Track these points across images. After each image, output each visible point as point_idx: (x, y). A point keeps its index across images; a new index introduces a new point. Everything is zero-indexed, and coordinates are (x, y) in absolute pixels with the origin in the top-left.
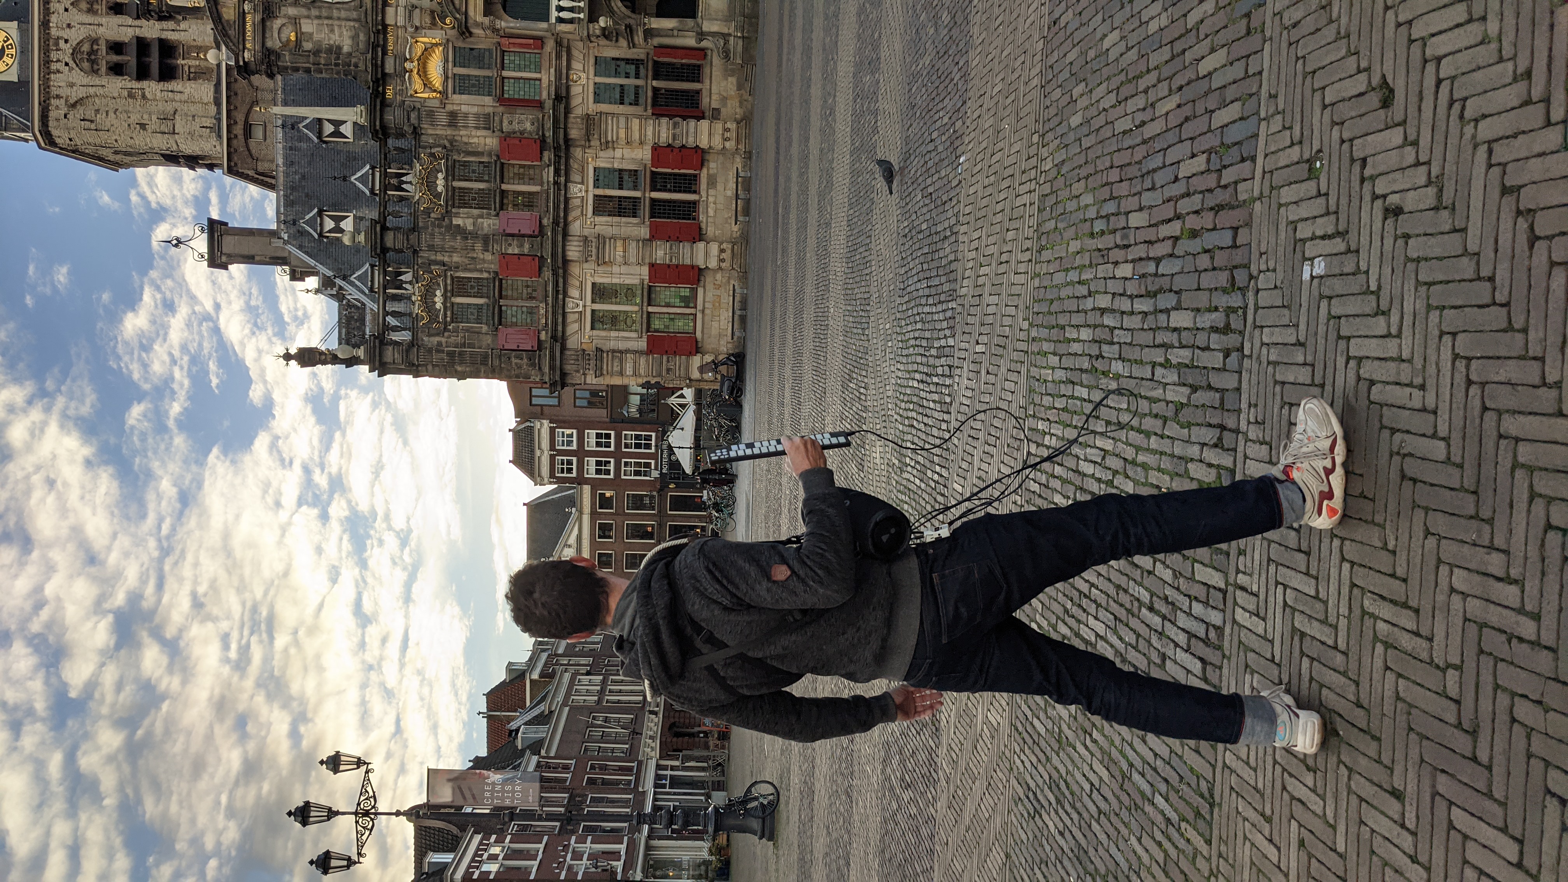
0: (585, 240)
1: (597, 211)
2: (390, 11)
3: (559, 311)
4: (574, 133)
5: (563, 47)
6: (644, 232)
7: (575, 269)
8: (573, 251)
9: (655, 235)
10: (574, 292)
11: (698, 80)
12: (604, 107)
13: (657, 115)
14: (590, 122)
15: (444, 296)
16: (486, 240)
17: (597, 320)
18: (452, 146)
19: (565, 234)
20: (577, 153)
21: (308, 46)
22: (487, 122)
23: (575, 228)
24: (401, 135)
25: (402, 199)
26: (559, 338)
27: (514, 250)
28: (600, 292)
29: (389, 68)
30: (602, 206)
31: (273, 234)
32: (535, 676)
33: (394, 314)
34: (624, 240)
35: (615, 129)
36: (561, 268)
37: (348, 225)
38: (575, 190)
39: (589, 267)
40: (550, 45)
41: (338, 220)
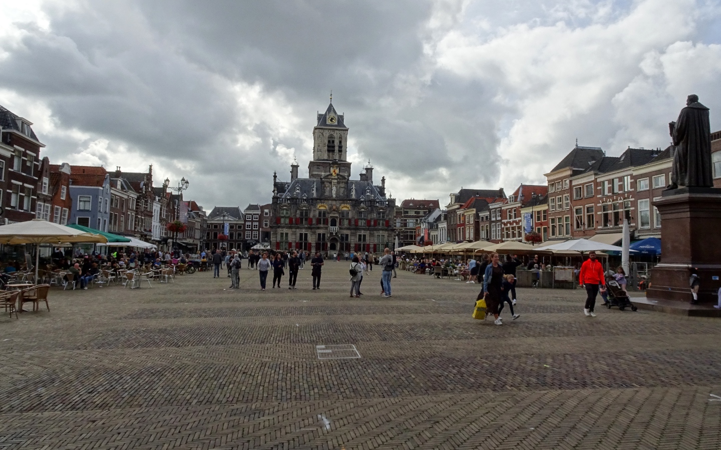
0: (295, 232)
1: (300, 234)
2: (331, 201)
3: (283, 227)
4: (313, 230)
5: (327, 228)
6: (297, 241)
7: (291, 230)
8: (294, 230)
9: (297, 243)
10: (287, 230)
11: (322, 250)
12: (317, 235)
13: (316, 244)
14: (314, 233)
15: (285, 209)
16: (295, 215)
17: (282, 234)
18: (310, 210)
19: (296, 228)
20: (310, 230)
21: (325, 188)
22: (314, 216)
23: (297, 230)
24: (312, 202)
25: (302, 202)
26: (279, 227)
27: (293, 220)
28: (287, 234)
29: (322, 201)
30: (301, 235)
31: (297, 177)
32: (200, 213)
33: (282, 200)
34: (295, 238)
35: (314, 237)
36: (291, 228)
37: (298, 191)
38: (304, 230)
39: (291, 233)
40: (326, 226)
41: (299, 190)
